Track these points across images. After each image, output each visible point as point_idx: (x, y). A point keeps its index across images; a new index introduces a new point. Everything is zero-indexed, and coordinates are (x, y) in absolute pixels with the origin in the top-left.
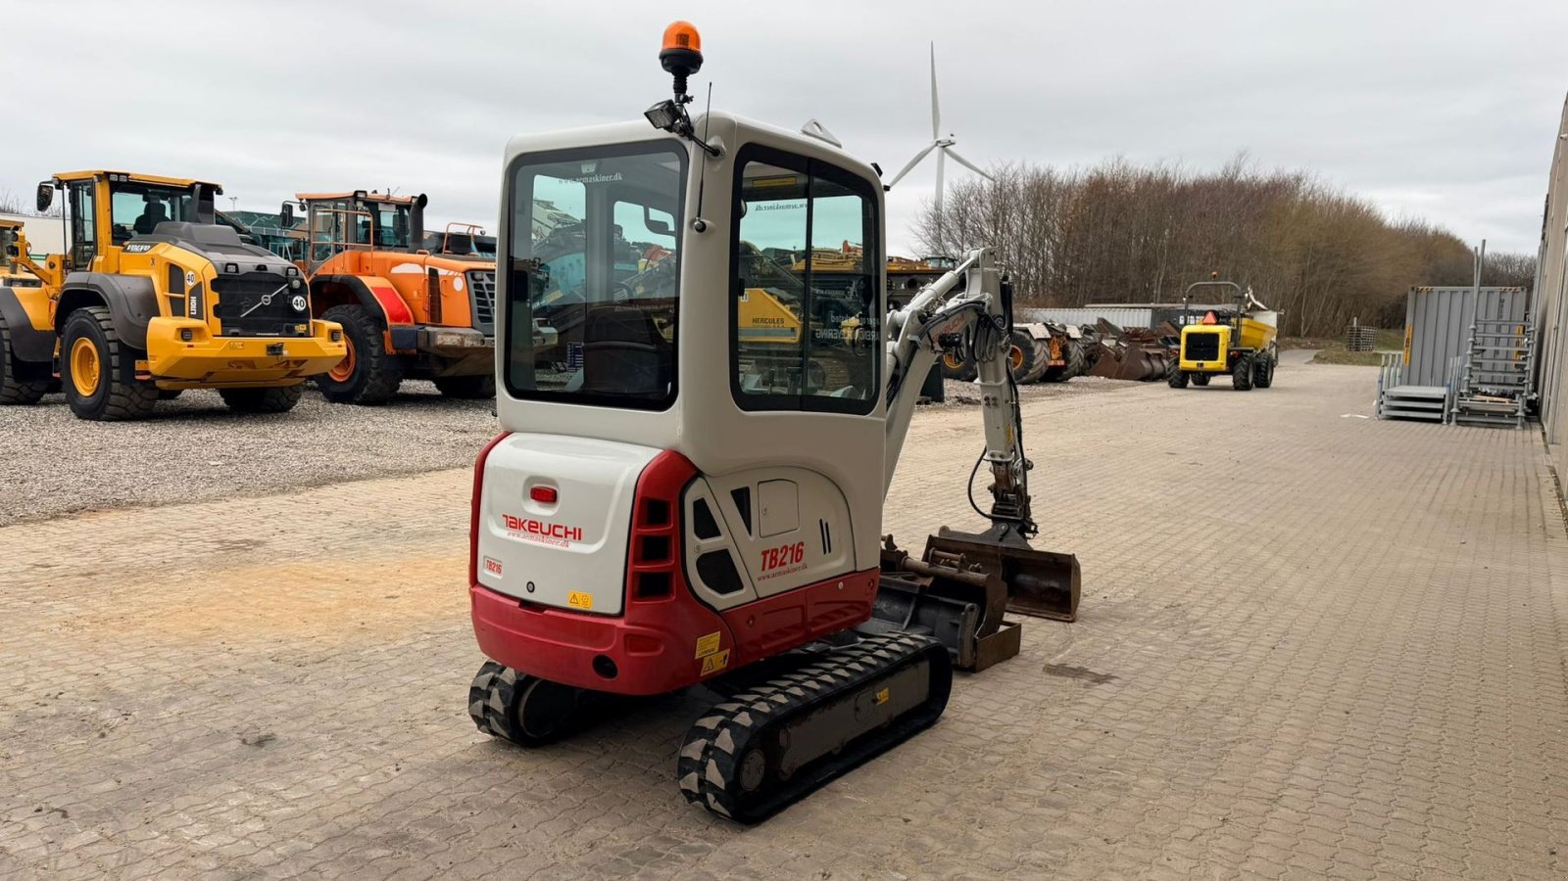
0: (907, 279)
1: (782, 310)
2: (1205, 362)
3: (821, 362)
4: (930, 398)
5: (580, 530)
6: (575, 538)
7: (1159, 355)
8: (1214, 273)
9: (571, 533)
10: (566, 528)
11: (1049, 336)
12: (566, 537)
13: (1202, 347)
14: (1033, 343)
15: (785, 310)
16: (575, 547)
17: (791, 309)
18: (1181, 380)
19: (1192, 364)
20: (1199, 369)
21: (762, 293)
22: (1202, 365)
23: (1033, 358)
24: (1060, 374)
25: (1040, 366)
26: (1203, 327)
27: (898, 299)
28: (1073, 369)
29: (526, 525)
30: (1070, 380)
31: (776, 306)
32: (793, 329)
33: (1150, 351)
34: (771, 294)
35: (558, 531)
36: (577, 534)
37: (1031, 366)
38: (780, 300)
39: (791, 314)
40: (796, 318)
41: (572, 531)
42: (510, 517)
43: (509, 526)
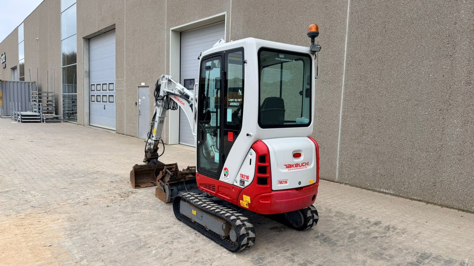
16: (308, 168)
29: (294, 166)
35: (303, 164)
36: (308, 164)
42: (288, 165)
43: (288, 168)
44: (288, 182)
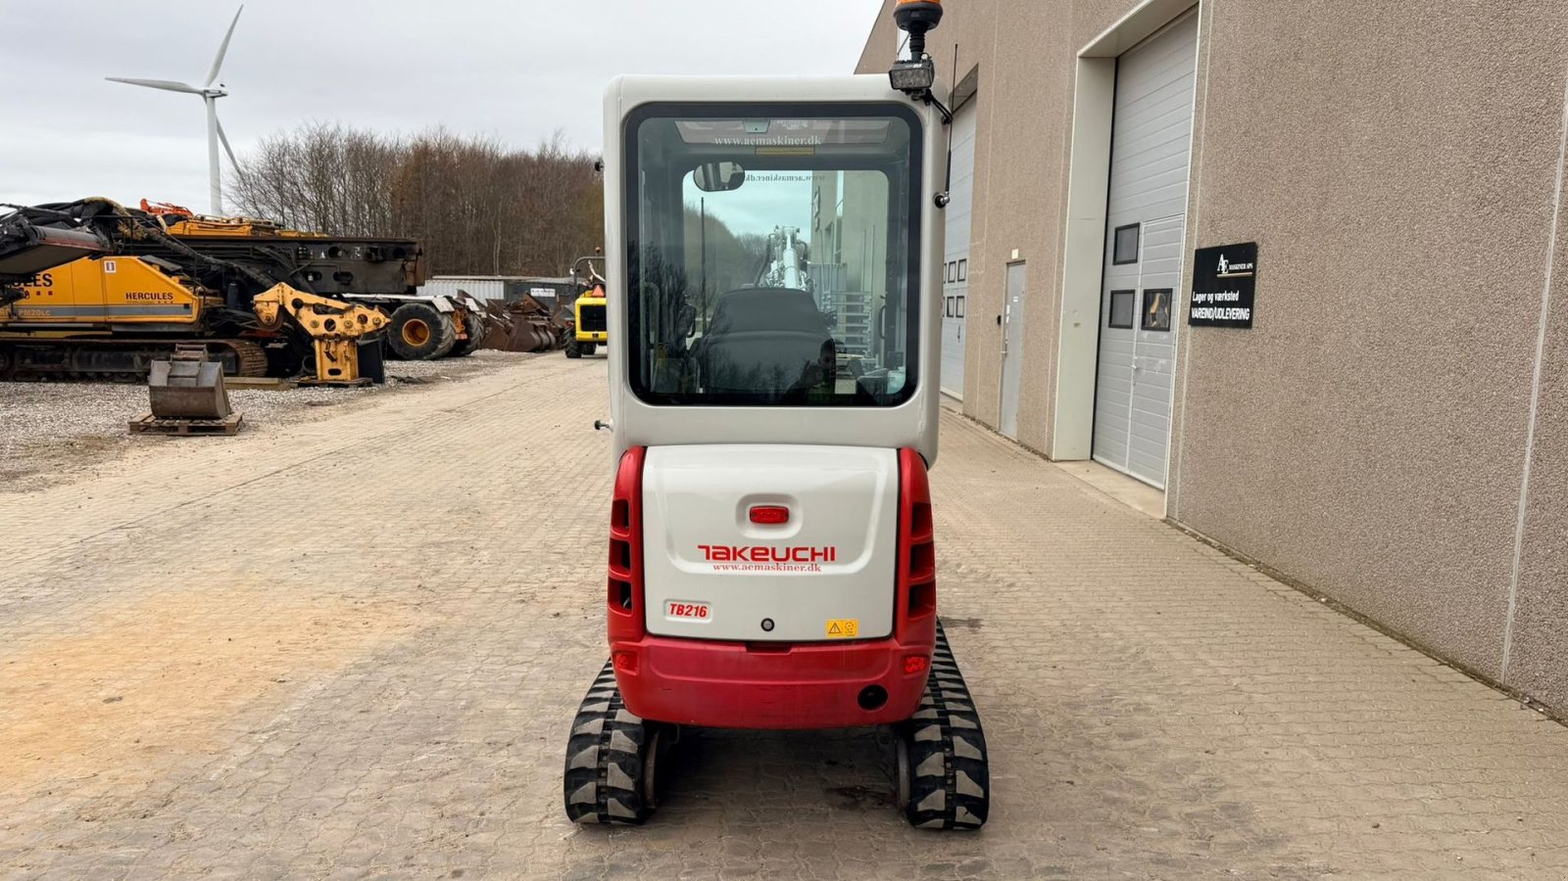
0: (328, 247)
1: (169, 284)
2: (599, 333)
3: (232, 344)
4: (371, 379)
5: (833, 549)
6: (826, 559)
7: (544, 327)
8: (598, 248)
9: (820, 554)
10: (813, 549)
11: (453, 309)
12: (813, 559)
13: (594, 318)
14: (439, 317)
15: (173, 283)
16: (827, 569)
17: (181, 282)
18: (577, 350)
19: (588, 335)
20: (595, 339)
21: (136, 262)
22: (597, 335)
23: (441, 332)
24: (464, 348)
25: (448, 341)
26: (592, 299)
27: (320, 270)
28: (475, 342)
29: (747, 554)
30: (472, 354)
31: (160, 278)
32: (187, 306)
33: (538, 323)
34: (150, 264)
35: (800, 554)
36: (829, 555)
37: (440, 341)
38: (163, 270)
39: (181, 287)
40: (190, 293)
41: (822, 551)
42: (714, 548)
43: (715, 558)
44: (710, 611)
